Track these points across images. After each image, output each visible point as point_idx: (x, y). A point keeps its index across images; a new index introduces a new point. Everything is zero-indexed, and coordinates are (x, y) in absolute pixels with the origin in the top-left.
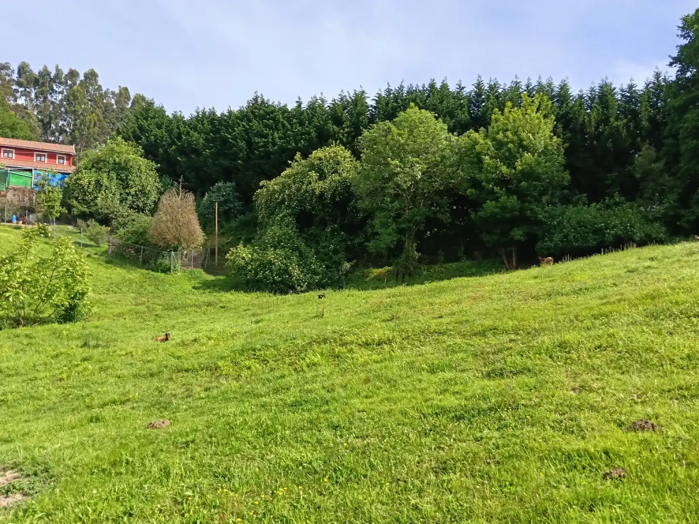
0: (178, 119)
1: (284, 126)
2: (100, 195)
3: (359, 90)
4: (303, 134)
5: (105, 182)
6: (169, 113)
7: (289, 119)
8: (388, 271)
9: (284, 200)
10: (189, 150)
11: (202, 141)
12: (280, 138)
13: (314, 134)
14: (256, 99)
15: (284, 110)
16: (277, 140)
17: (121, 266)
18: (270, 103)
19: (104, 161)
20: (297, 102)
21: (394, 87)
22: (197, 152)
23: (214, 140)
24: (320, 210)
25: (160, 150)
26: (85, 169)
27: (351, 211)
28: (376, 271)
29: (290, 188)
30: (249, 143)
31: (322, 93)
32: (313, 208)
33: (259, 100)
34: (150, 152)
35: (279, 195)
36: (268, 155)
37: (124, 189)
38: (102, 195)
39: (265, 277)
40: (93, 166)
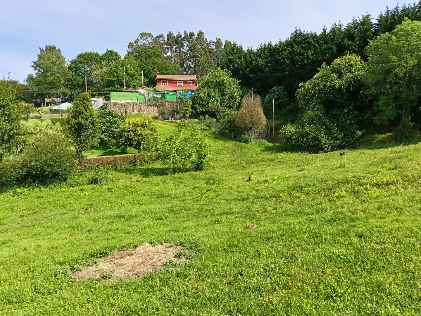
0: (250, 52)
1: (314, 46)
2: (210, 101)
3: (365, 14)
4: (328, 50)
5: (213, 94)
6: (245, 49)
7: (317, 41)
8: (389, 136)
9: (315, 93)
10: (257, 70)
11: (264, 63)
12: (312, 54)
13: (335, 49)
14: (296, 32)
15: (314, 36)
16: (310, 56)
17: (223, 140)
18: (305, 33)
19: (211, 82)
20: (323, 29)
21: (391, 8)
22: (261, 71)
23: (271, 62)
24: (339, 98)
25: (241, 72)
26: (202, 87)
27: (362, 96)
28: (381, 136)
29: (319, 85)
30: (292, 60)
31: (340, 21)
32: (335, 97)
33: (298, 32)
34: (235, 74)
35: (312, 91)
36: (304, 66)
37: (222, 96)
38: (211, 101)
39: (303, 143)
40: (206, 85)
